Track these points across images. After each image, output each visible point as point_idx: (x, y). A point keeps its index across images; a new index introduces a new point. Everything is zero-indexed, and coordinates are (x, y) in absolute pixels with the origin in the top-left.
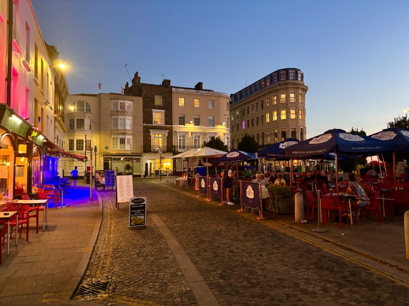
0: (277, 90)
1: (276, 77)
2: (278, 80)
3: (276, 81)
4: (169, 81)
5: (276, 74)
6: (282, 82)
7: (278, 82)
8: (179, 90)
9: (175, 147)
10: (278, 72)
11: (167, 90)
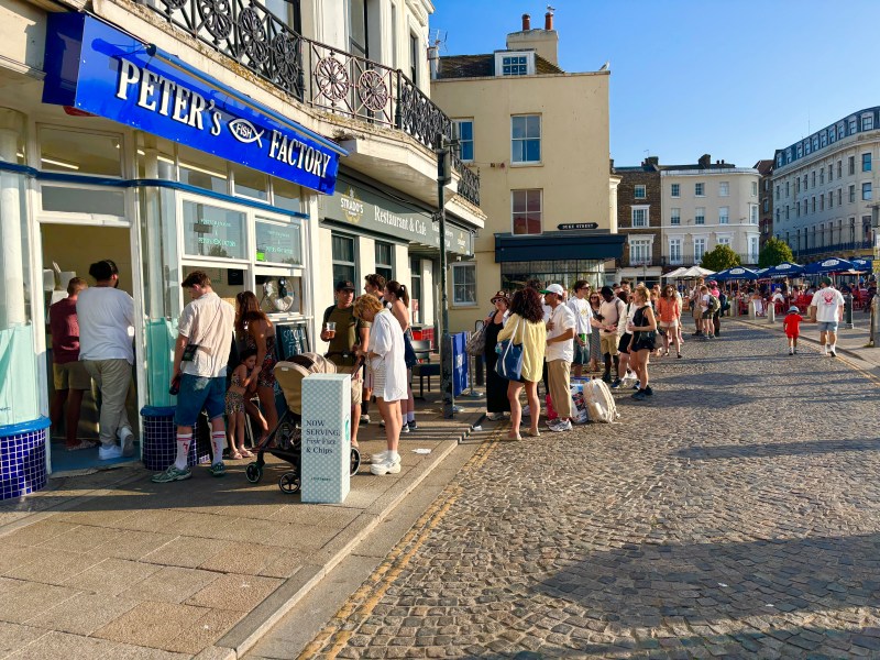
0: (855, 147)
1: (855, 125)
2: (859, 130)
3: (854, 131)
4: (655, 160)
5: (855, 118)
6: (865, 134)
7: (859, 134)
8: (672, 172)
9: (664, 258)
10: (858, 115)
11: (652, 175)
